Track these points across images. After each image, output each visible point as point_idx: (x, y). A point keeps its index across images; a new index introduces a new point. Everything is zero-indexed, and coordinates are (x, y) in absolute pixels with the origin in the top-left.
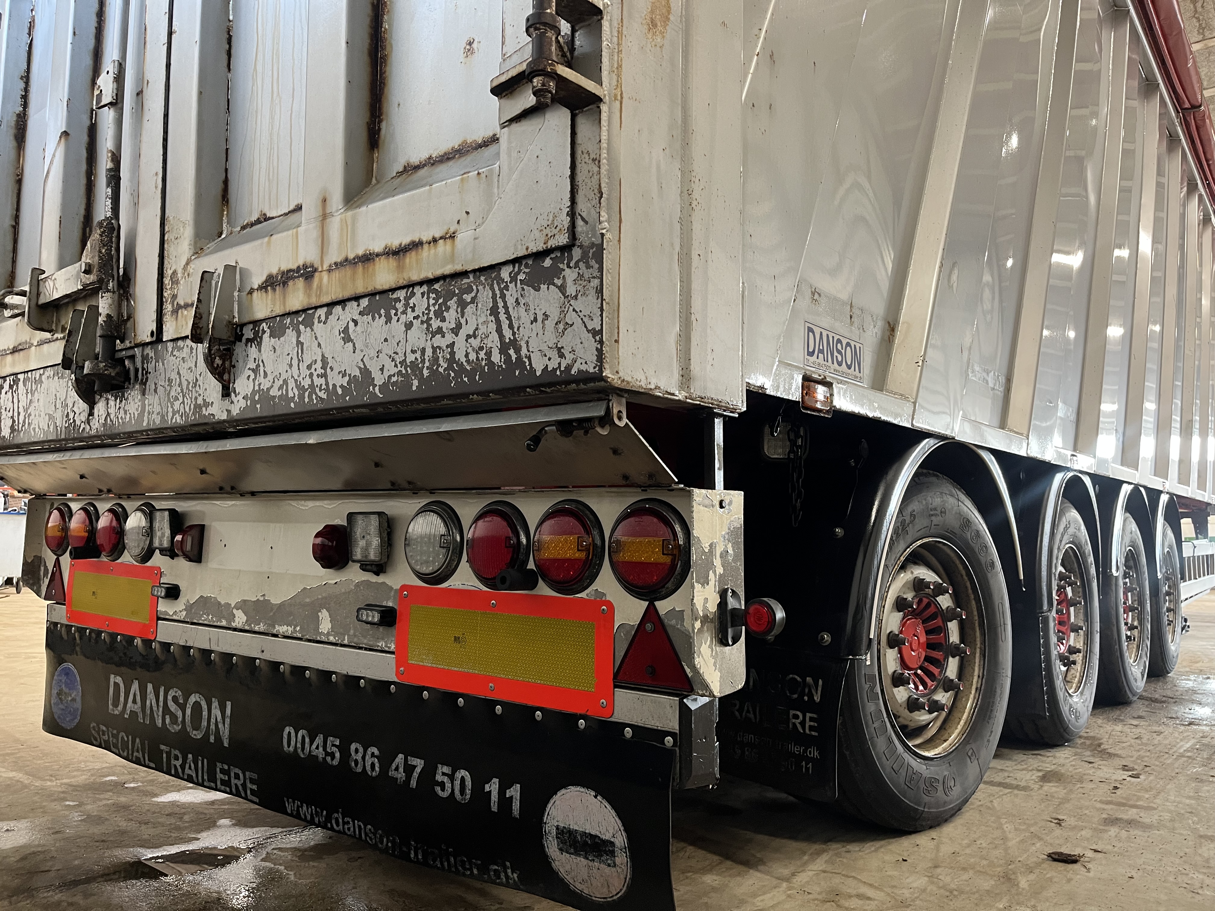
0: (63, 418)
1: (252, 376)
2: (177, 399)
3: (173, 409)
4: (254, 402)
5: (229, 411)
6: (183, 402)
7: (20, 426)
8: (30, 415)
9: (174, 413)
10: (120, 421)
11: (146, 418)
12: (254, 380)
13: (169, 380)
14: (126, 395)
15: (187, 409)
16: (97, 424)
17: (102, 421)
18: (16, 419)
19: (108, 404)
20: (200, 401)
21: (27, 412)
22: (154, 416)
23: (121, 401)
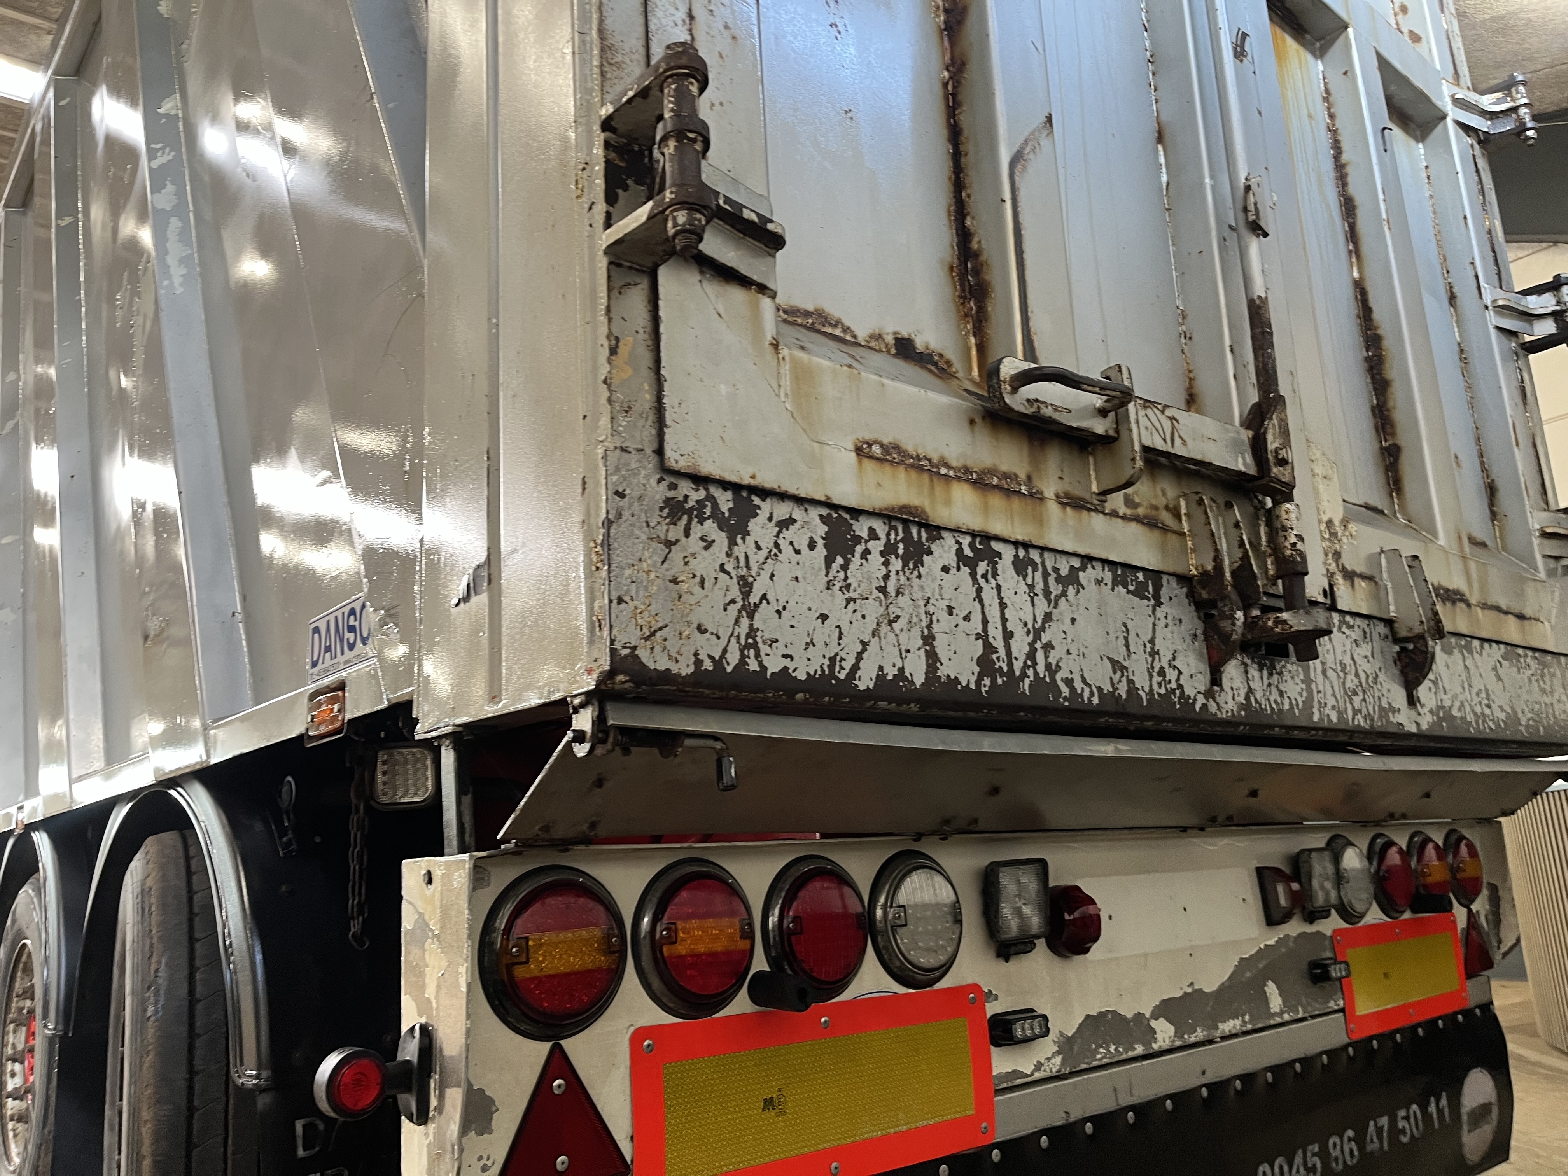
0: (1151, 677)
1: (1433, 690)
2: (1355, 693)
3: (1353, 707)
4: (1440, 720)
5: (1418, 724)
6: (1364, 700)
7: (1018, 666)
8: (1048, 647)
9: (1356, 712)
10: (1274, 706)
11: (1315, 710)
12: (1436, 693)
13: (1341, 663)
14: (1278, 667)
15: (1372, 712)
16: (1230, 700)
17: (1241, 699)
18: (999, 644)
19: (1247, 672)
20: (1384, 704)
21: (1037, 637)
22: (1327, 711)
23: (1271, 675)
